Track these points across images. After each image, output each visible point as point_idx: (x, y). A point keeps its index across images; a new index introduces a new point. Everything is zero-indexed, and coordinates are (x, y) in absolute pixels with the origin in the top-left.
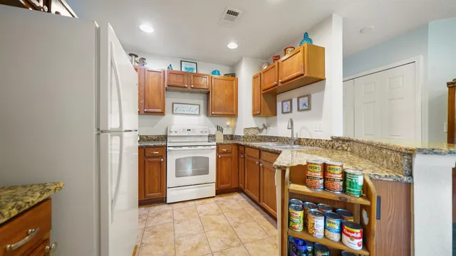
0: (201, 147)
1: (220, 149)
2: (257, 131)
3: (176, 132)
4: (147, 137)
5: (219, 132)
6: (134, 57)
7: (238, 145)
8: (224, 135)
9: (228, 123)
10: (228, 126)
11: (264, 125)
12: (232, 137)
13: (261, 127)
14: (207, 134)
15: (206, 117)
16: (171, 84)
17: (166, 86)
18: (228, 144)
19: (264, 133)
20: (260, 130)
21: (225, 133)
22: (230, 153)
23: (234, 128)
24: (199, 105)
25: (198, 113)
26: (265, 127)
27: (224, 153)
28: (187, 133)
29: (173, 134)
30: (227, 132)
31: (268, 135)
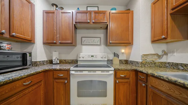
0: (100, 73)
1: (118, 74)
2: (156, 57)
3: (83, 58)
4: (65, 60)
5: (116, 58)
6: (55, 6)
7: (136, 72)
8: (120, 60)
9: (123, 51)
10: (123, 53)
11: (163, 51)
12: (126, 62)
13: (160, 53)
14: (106, 59)
15: (105, 47)
16: (77, 21)
17: (74, 23)
18: (126, 70)
19: (164, 60)
20: (159, 57)
21: (121, 58)
22: (128, 79)
23: (129, 54)
24: (100, 38)
25: (99, 44)
26: (165, 53)
27: (122, 78)
28: (91, 59)
29: (81, 59)
30: (123, 58)
31: (168, 61)
